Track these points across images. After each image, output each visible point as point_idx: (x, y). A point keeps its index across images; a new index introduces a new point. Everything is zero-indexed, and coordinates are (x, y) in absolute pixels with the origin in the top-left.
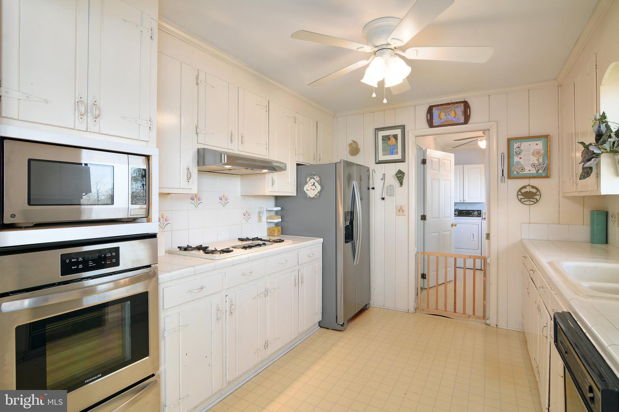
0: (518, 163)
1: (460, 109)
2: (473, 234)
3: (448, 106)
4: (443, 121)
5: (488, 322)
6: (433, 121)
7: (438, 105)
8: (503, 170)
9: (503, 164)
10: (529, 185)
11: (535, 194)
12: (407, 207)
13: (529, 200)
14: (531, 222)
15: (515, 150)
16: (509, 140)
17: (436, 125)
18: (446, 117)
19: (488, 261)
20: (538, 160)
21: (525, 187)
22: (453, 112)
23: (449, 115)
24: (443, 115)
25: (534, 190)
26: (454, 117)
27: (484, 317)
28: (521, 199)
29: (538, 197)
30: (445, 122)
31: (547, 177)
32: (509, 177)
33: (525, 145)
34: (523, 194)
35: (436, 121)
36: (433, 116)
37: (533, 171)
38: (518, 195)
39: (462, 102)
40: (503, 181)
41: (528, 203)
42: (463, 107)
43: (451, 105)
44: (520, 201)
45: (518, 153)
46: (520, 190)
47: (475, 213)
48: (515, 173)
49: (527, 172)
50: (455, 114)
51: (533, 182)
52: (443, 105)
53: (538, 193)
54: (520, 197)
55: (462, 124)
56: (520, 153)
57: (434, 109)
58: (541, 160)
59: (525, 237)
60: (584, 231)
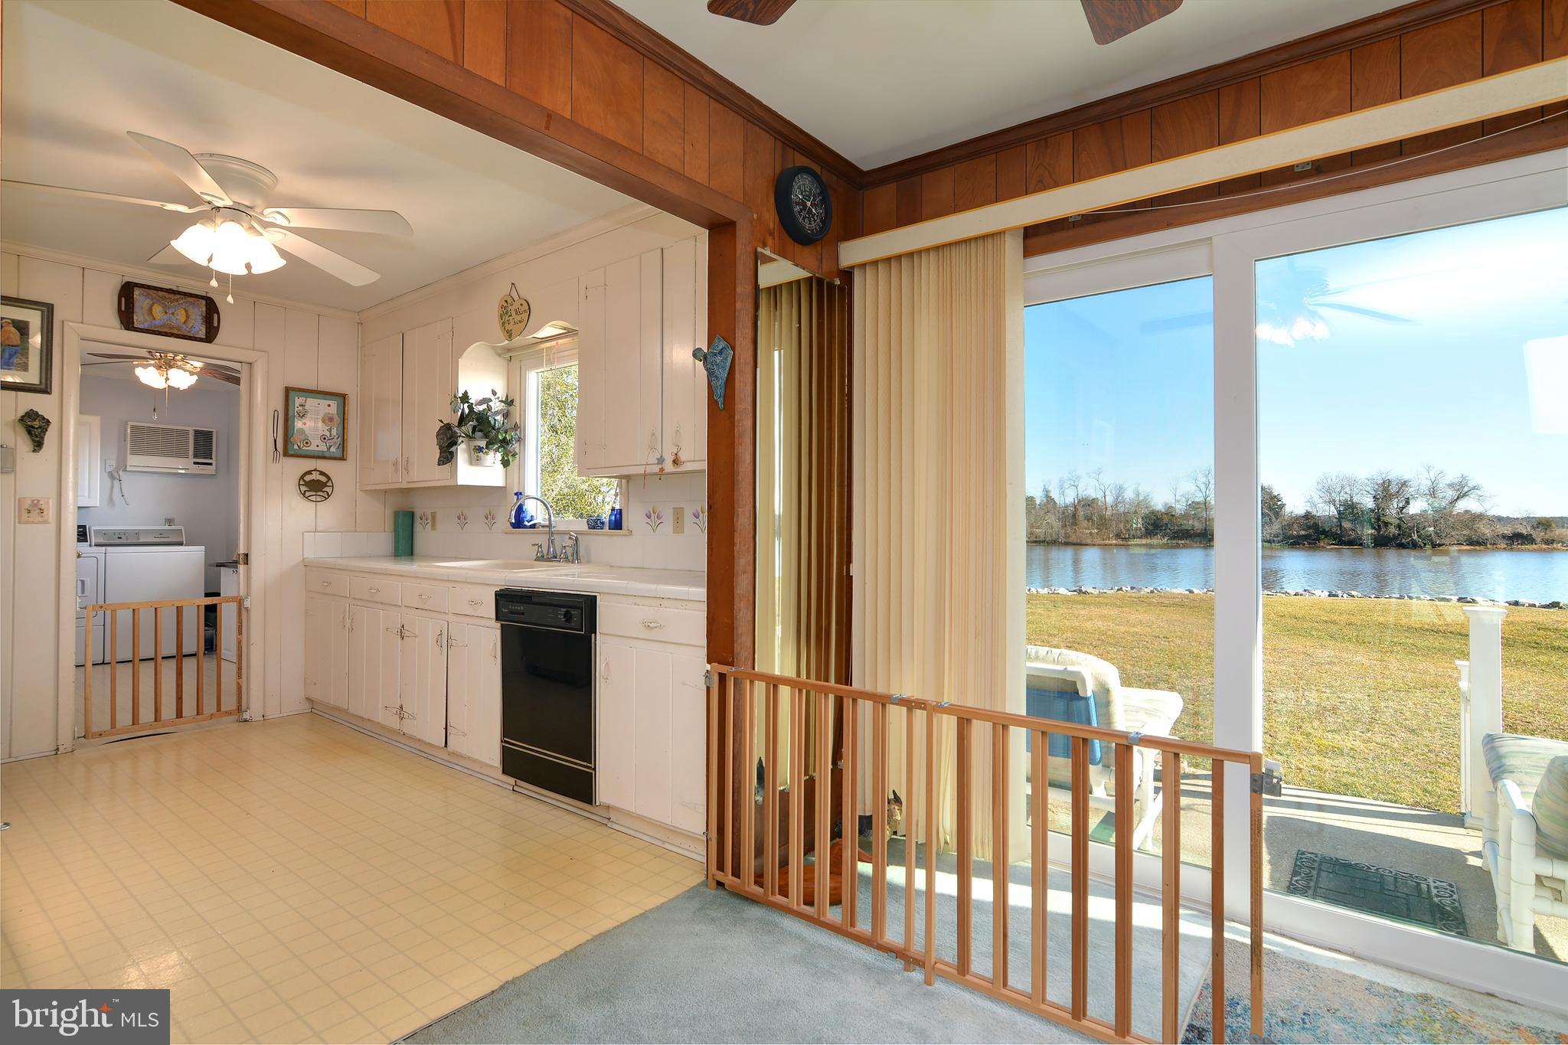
0: (302, 431)
1: (198, 311)
2: (83, 582)
3: (172, 296)
4: (157, 322)
5: (246, 716)
6: (135, 317)
7: (149, 287)
8: (275, 441)
9: (275, 431)
10: (316, 470)
11: (325, 485)
12: (53, 504)
13: (314, 493)
14: (318, 529)
15: (296, 409)
16: (288, 391)
17: (141, 327)
18: (166, 317)
19: (247, 604)
20: (330, 430)
21: (309, 473)
22: (183, 312)
23: (173, 314)
24: (157, 310)
25: (323, 479)
26: (184, 323)
27: (239, 710)
28: (305, 491)
29: (328, 490)
30: (164, 326)
31: (342, 458)
32: (286, 454)
33: (312, 403)
34: (307, 484)
35: (138, 319)
36: (133, 306)
37: (323, 448)
38: (299, 485)
39: (202, 297)
40: (275, 459)
41: (313, 498)
42: (204, 309)
43: (178, 296)
44: (304, 495)
45: (301, 415)
46: (302, 477)
48: (296, 447)
49: (313, 447)
50: (188, 316)
51: (322, 465)
52: (161, 289)
53: (329, 484)
54: (303, 488)
55: (200, 340)
56: (303, 416)
57: (137, 292)
58: (334, 432)
59: (310, 554)
60: (384, 539)
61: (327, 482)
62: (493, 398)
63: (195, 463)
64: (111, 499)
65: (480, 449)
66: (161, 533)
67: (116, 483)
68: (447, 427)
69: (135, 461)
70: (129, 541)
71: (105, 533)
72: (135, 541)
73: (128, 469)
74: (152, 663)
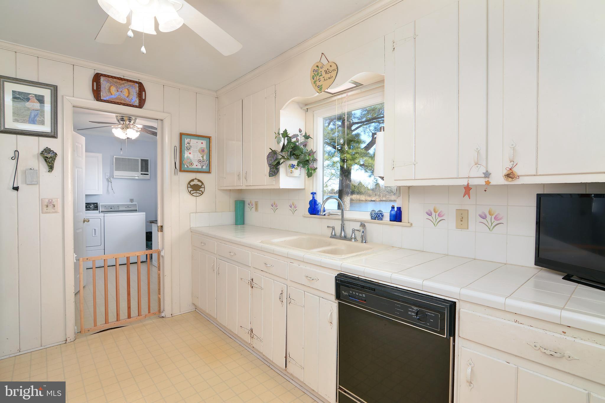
0: (188, 158)
1: (135, 90)
2: (95, 230)
3: (121, 81)
4: (113, 96)
5: (163, 315)
6: (101, 94)
7: (108, 76)
8: (175, 163)
9: (175, 158)
10: (196, 179)
11: (200, 187)
12: (60, 201)
13: (195, 192)
14: (197, 211)
15: (186, 145)
16: (181, 135)
17: (105, 99)
18: (117, 93)
19: (162, 254)
20: (203, 157)
21: (193, 180)
22: (127, 90)
23: (121, 92)
24: (113, 89)
25: (200, 184)
26: (128, 97)
27: (160, 311)
28: (191, 191)
29: (202, 189)
30: (116, 99)
31: (209, 172)
32: (181, 171)
33: (193, 142)
34: (192, 187)
35: (104, 95)
36: (100, 87)
37: (199, 167)
38: (188, 187)
39: (136, 82)
40: (175, 173)
41: (195, 194)
42: (138, 89)
43: (124, 82)
44: (190, 193)
45: (188, 148)
46: (189, 183)
47: (91, 207)
48: (186, 166)
49: (194, 166)
50: (129, 93)
51: (199, 176)
52: (115, 78)
53: (203, 186)
54: (190, 189)
55: (136, 107)
56: (189, 149)
57: (102, 79)
58: (205, 158)
59: (194, 225)
60: (229, 217)
61: (202, 185)
62: (299, 134)
63: (141, 174)
64: (108, 190)
65: (293, 166)
66: (128, 206)
67: (110, 183)
68: (273, 153)
69: (117, 173)
70: (115, 210)
71: (105, 206)
72: (117, 210)
73: (114, 177)
74: (125, 266)
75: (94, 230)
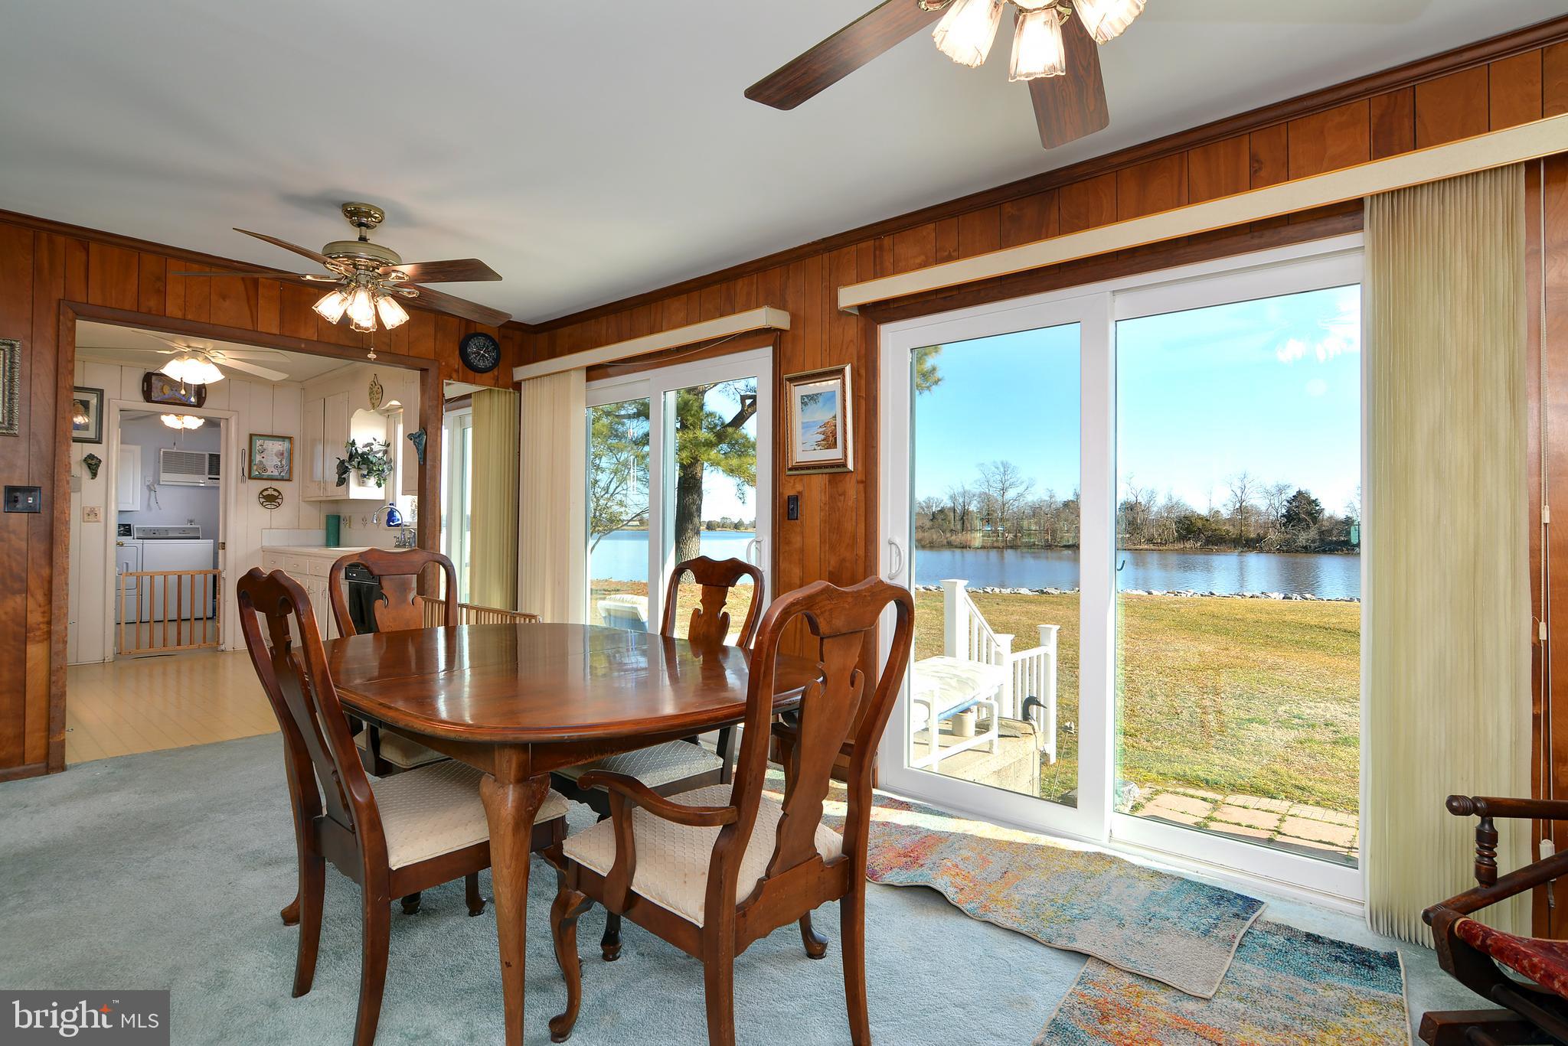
0: (261, 464)
2: (127, 564)
4: (166, 396)
5: (223, 647)
6: (152, 394)
7: (161, 375)
8: (243, 469)
9: (243, 462)
10: (270, 488)
11: (277, 498)
12: (102, 510)
13: (269, 504)
14: (272, 528)
15: (257, 448)
16: (251, 436)
17: (156, 400)
18: (171, 393)
19: (224, 575)
20: (281, 461)
21: (266, 490)
23: (176, 391)
24: (167, 389)
25: (276, 494)
26: (184, 396)
27: (218, 643)
28: (263, 502)
29: (279, 501)
30: (171, 398)
31: (289, 480)
32: (250, 478)
33: (268, 444)
34: (264, 497)
35: (155, 395)
36: (152, 387)
37: (276, 473)
38: (259, 498)
40: (243, 481)
41: (269, 506)
44: (262, 504)
45: (260, 452)
46: (261, 493)
47: (124, 530)
48: (257, 473)
49: (269, 473)
50: (186, 392)
51: (276, 485)
53: (280, 497)
54: (262, 500)
55: (194, 406)
56: (262, 452)
57: (154, 378)
58: (284, 462)
59: (266, 544)
60: (320, 535)
61: (279, 495)
62: (374, 442)
63: (209, 478)
64: (149, 505)
65: (364, 476)
66: (184, 530)
67: (153, 493)
68: (342, 462)
69: (165, 477)
70: (161, 536)
71: (144, 530)
72: (166, 537)
73: (161, 483)
74: (175, 624)
75: (125, 565)
